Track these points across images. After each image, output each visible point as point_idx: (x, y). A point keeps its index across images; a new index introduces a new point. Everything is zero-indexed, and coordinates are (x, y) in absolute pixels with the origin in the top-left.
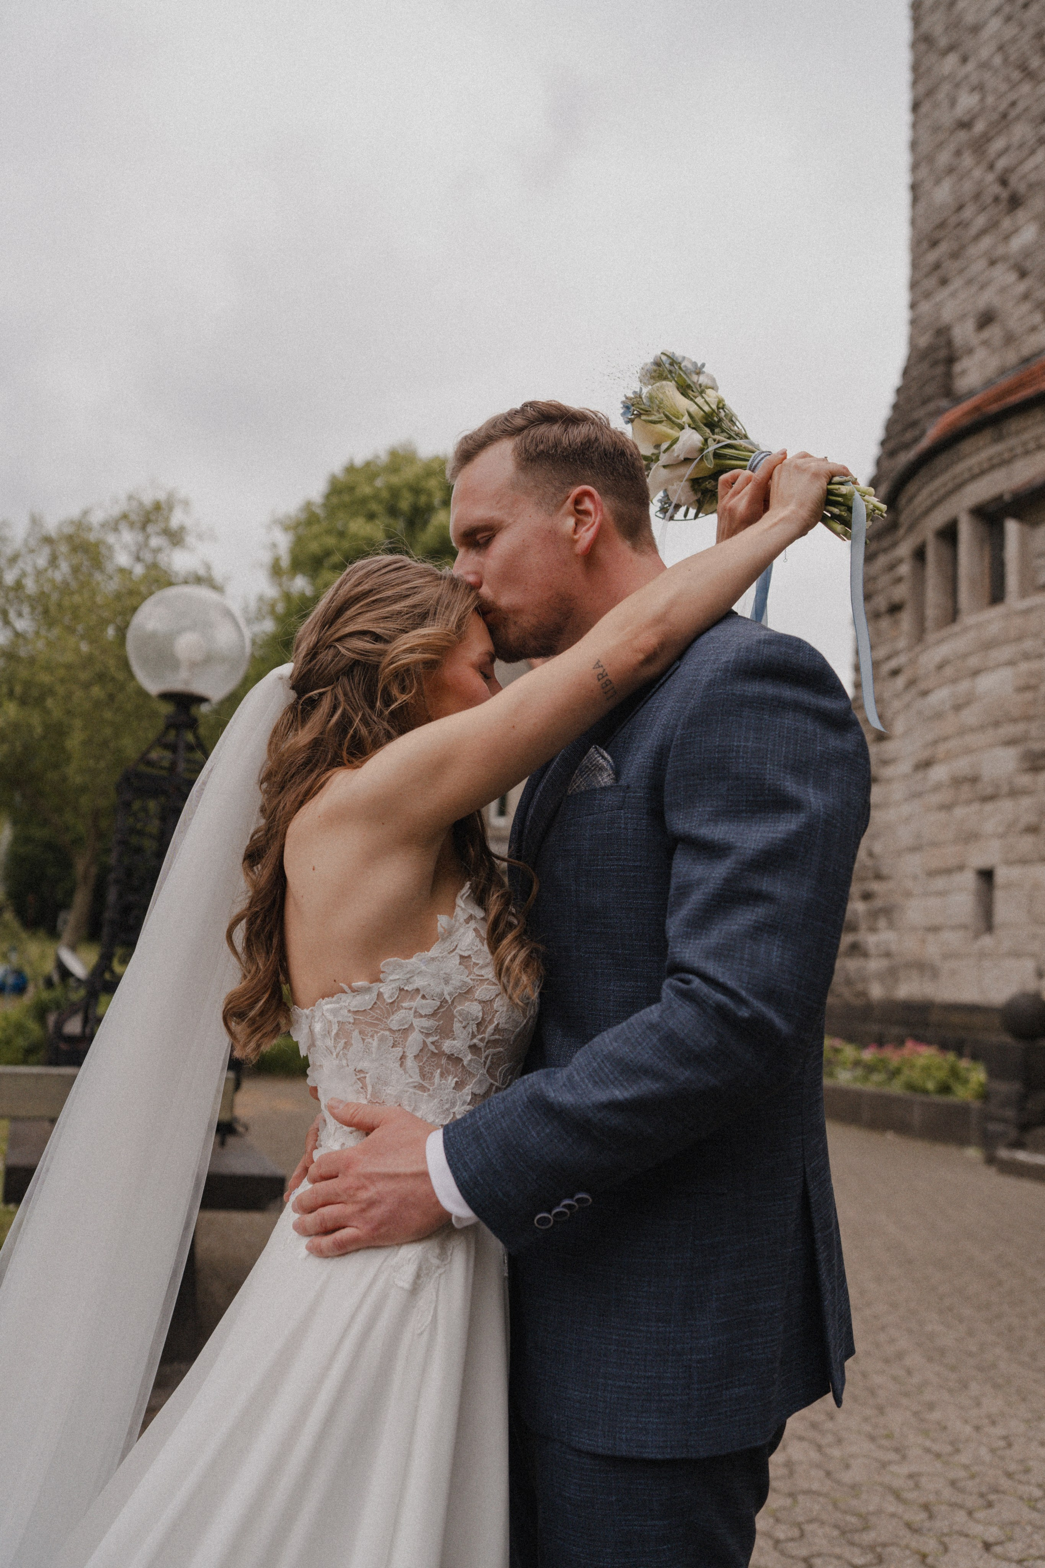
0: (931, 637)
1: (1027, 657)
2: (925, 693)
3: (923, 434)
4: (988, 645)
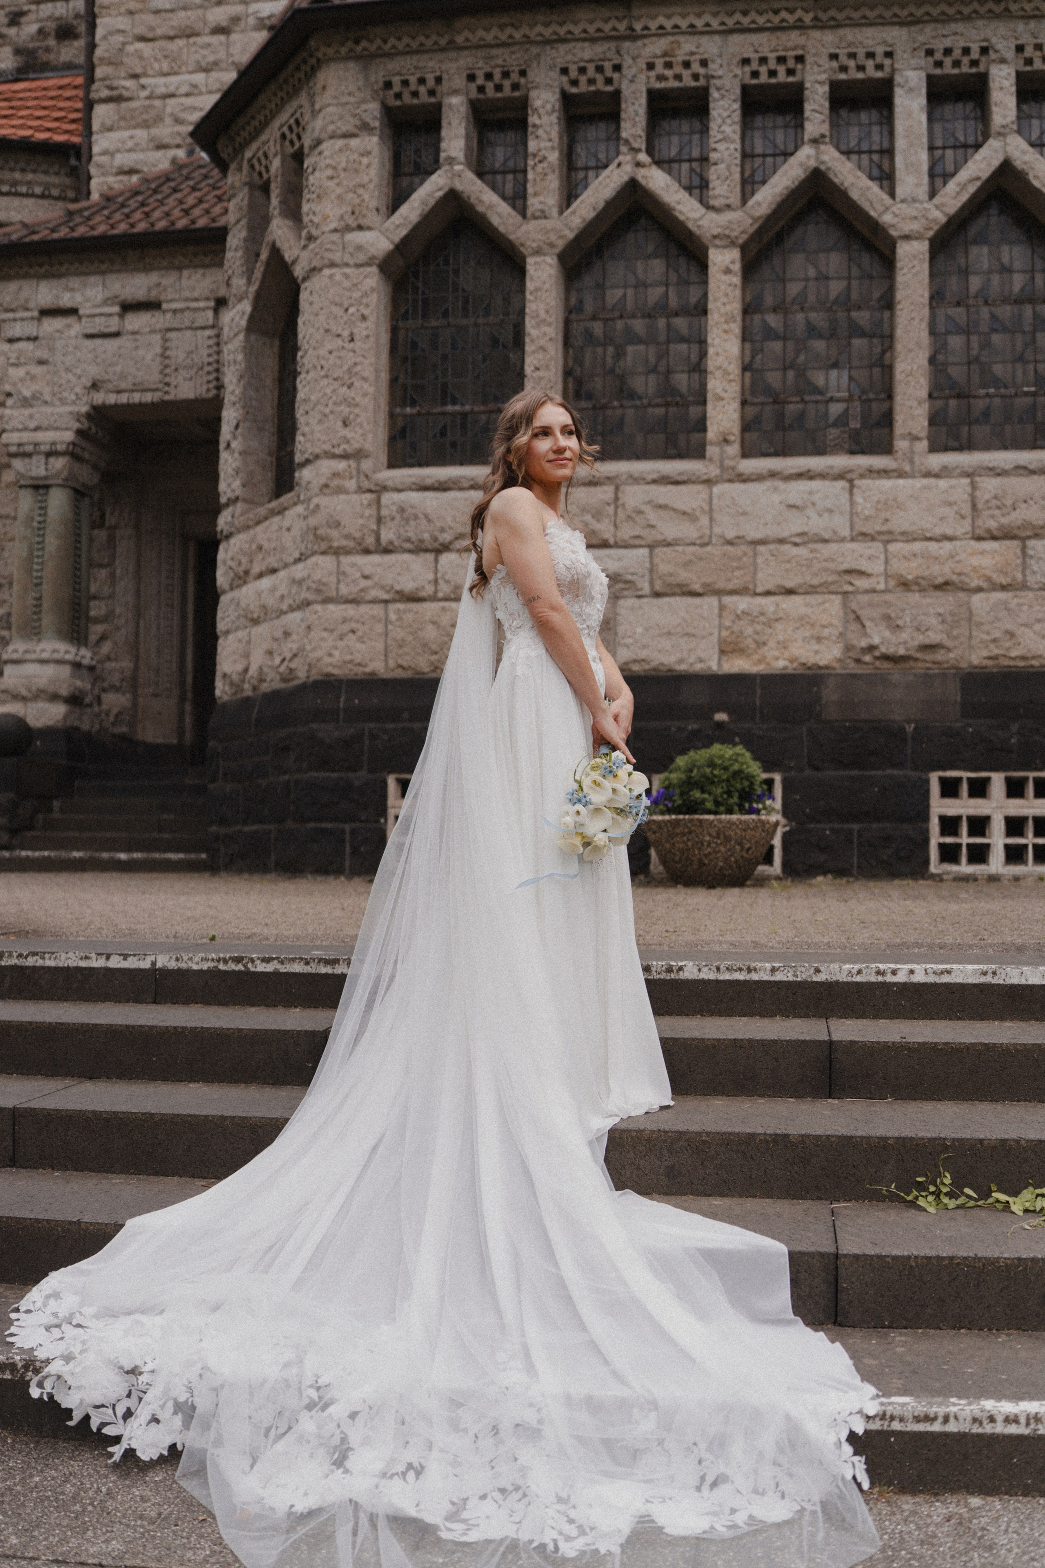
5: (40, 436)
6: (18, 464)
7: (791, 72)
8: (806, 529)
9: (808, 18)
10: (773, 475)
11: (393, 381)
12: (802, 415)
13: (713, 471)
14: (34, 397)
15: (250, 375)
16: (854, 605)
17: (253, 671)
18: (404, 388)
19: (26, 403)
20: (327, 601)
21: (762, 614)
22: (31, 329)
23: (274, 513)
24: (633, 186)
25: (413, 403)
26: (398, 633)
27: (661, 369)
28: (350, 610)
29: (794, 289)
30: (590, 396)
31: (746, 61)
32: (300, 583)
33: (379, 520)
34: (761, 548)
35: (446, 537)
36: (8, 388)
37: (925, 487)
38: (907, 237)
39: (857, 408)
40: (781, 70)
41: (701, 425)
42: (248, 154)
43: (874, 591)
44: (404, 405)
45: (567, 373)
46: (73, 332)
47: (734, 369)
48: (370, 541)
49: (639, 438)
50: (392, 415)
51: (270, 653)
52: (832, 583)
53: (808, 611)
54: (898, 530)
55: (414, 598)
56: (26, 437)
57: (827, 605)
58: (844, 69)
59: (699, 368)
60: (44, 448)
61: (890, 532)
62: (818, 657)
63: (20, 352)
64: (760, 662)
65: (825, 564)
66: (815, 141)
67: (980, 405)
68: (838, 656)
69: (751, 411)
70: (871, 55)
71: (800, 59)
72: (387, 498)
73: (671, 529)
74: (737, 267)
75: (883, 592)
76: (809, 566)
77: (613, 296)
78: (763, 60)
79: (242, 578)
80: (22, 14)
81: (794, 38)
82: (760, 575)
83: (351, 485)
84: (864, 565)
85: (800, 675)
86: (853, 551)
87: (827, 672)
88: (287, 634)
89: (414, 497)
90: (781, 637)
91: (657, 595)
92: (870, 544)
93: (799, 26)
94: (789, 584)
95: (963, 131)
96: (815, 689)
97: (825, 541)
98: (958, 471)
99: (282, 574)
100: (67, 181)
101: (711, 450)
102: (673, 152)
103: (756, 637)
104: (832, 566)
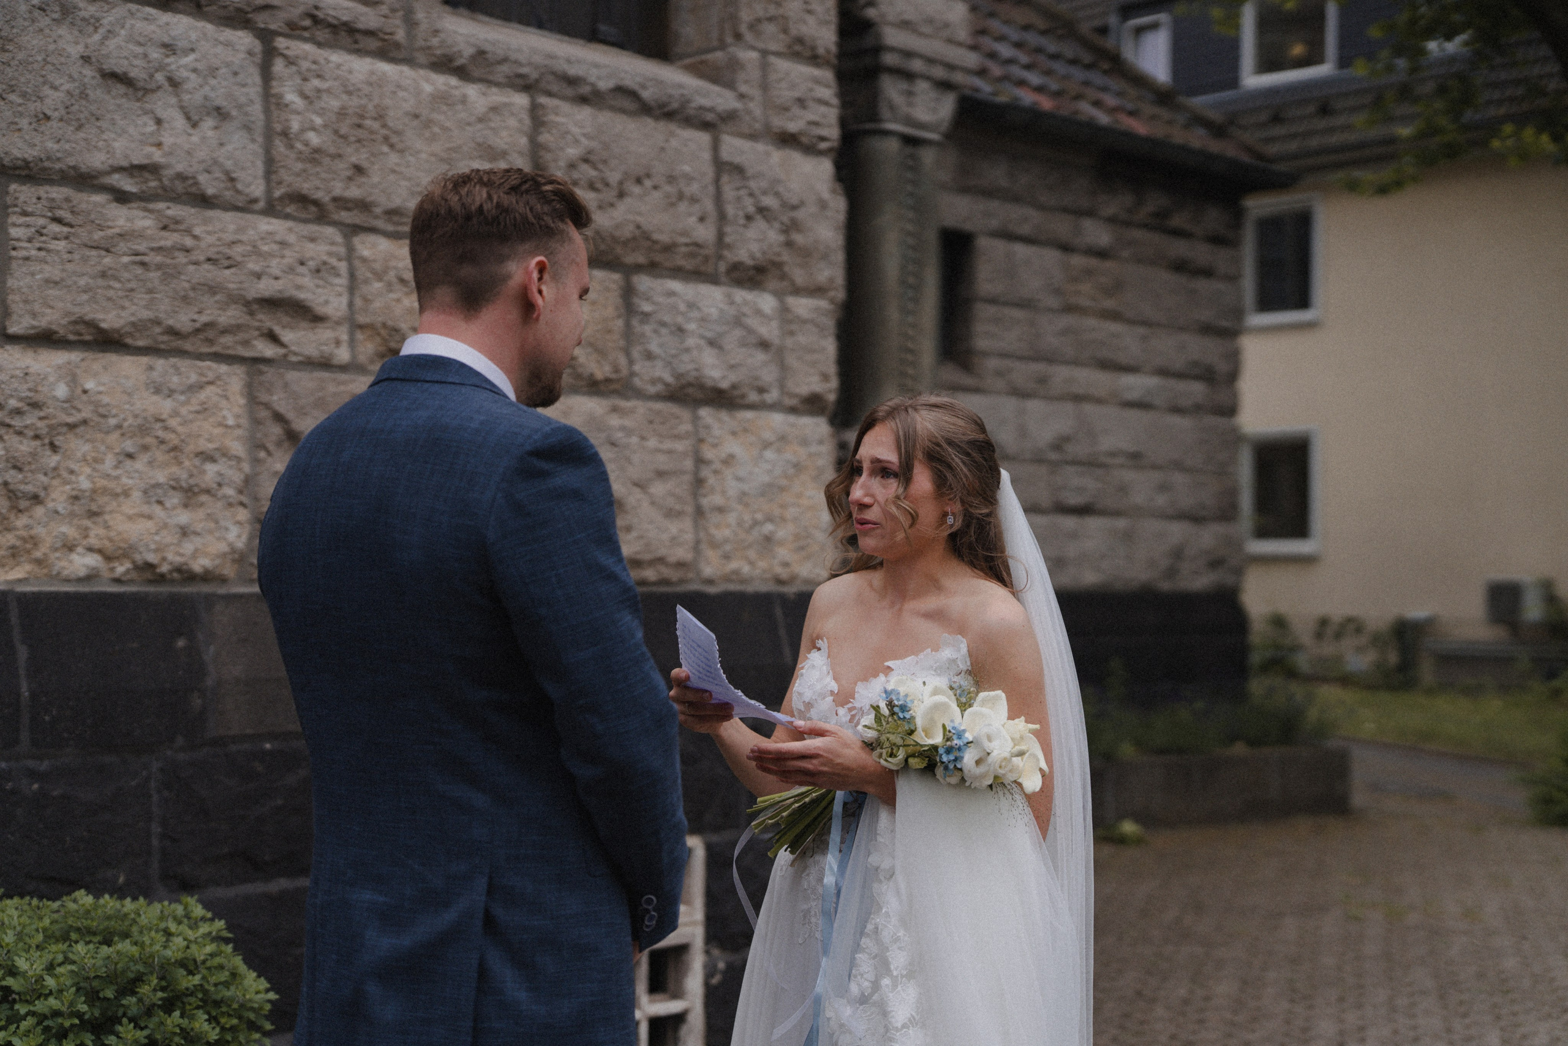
8: (157, 156)
16: (279, 401)
21: (35, 405)
34: (23, 193)
37: (442, 99)
43: (325, 364)
52: (225, 331)
53: (166, 406)
54: (386, 202)
57: (210, 390)
61: (364, 206)
62: (188, 547)
64: (15, 553)
65: (208, 272)
68: (240, 544)
75: (343, 368)
76: (170, 274)
82: (20, 280)
84: (309, 290)
85: (136, 598)
86: (283, 244)
87: (206, 589)
90: (85, 484)
92: (313, 228)
94: (110, 319)
96: (181, 643)
97: (204, 201)
98: (505, 68)
103: (12, 476)
104: (228, 277)
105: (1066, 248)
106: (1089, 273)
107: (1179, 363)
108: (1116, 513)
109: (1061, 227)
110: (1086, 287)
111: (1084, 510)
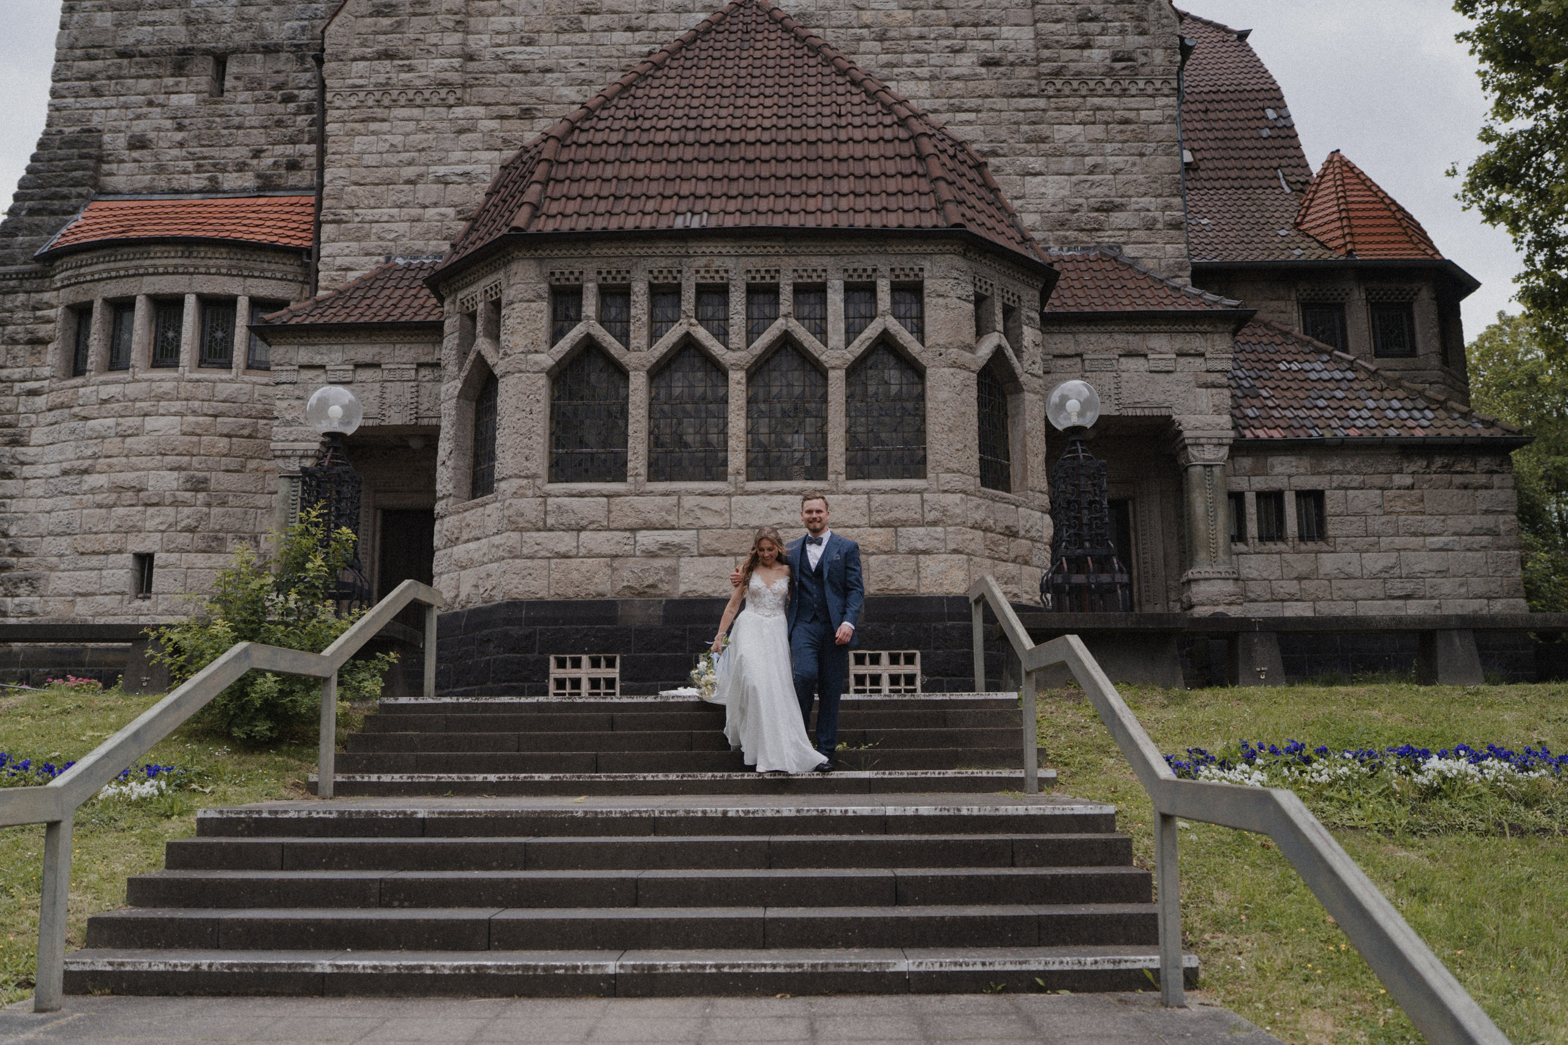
0: (92, 376)
1: (194, 413)
2: (86, 418)
3: (75, 210)
4: (160, 398)
5: (296, 445)
6: (280, 463)
7: (772, 278)
9: (782, 251)
10: (764, 492)
11: (552, 434)
12: (779, 458)
13: (732, 489)
14: (293, 420)
15: (459, 423)
17: (463, 596)
18: (558, 439)
19: (287, 423)
20: (516, 557)
22: (293, 377)
23: (478, 505)
24: (688, 334)
25: (563, 447)
26: (556, 576)
27: (703, 431)
28: (529, 563)
29: (775, 390)
30: (662, 446)
31: (749, 271)
32: (498, 547)
33: (546, 513)
35: (584, 523)
36: (276, 414)
37: (844, 499)
38: (833, 368)
39: (808, 454)
40: (768, 277)
41: (725, 463)
42: (460, 296)
44: (557, 447)
45: (650, 433)
46: (320, 380)
47: (742, 435)
48: (541, 524)
49: (691, 469)
50: (551, 453)
51: (476, 586)
55: (566, 556)
56: (287, 445)
58: (801, 277)
59: (723, 432)
60: (300, 453)
63: (285, 391)
66: (786, 316)
67: (875, 454)
69: (752, 456)
70: (815, 271)
71: (777, 271)
72: (550, 500)
73: (709, 520)
74: (744, 381)
77: (677, 391)
78: (758, 271)
79: (454, 542)
80: (263, 151)
81: (774, 260)
83: (530, 493)
88: (489, 575)
89: (567, 500)
91: (701, 555)
93: (777, 254)
95: (863, 309)
98: (861, 490)
99: (484, 541)
100: (299, 270)
101: (730, 478)
102: (710, 314)
105: (1382, 489)
106: (1400, 497)
107: (1468, 529)
108: (1432, 598)
109: (1379, 480)
110: (1400, 503)
111: (1408, 597)
